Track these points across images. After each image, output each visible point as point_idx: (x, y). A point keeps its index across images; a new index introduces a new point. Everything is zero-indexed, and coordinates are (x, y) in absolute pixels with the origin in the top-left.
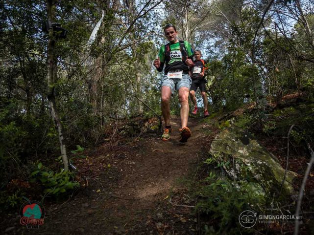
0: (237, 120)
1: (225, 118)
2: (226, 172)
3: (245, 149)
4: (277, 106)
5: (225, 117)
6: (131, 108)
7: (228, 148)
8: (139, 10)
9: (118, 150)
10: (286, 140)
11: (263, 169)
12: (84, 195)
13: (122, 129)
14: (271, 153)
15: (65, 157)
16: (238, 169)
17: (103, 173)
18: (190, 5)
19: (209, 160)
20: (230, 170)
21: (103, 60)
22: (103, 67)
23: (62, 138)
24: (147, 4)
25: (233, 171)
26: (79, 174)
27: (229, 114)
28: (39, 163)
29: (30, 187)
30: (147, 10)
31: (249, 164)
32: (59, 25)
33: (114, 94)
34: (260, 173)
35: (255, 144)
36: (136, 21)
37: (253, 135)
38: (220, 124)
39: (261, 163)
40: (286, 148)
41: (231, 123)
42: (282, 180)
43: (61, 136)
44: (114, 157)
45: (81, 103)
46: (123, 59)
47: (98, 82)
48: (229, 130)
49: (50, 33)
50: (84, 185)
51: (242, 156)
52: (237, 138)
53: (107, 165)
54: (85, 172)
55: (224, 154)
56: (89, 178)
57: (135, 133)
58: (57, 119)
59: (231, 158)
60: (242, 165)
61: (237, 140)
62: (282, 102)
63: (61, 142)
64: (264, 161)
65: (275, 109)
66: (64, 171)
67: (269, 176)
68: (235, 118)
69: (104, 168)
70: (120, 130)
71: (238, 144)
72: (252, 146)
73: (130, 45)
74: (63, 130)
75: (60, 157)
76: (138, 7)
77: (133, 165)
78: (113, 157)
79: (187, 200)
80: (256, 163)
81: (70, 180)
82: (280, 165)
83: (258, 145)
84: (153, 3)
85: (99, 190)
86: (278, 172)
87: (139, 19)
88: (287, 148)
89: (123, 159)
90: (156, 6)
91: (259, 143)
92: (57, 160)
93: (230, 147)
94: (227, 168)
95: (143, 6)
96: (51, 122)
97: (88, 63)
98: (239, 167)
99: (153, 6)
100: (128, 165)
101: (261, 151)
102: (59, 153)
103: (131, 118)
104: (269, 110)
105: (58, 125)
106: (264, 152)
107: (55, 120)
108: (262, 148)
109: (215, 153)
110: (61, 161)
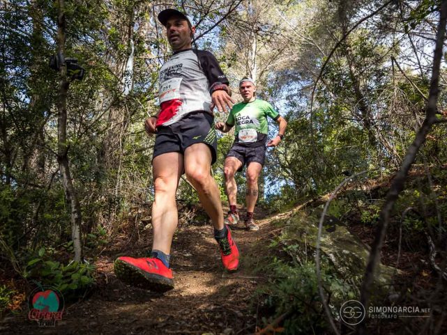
3: (327, 237)
5: (309, 204)
7: (304, 235)
11: (350, 259)
12: (102, 295)
14: (366, 244)
15: (77, 243)
18: (259, 29)
23: (76, 216)
27: (315, 200)
31: (331, 255)
32: (75, 62)
34: (346, 266)
35: (344, 232)
37: (346, 223)
39: (347, 253)
43: (75, 212)
49: (63, 72)
51: (323, 244)
52: (318, 223)
55: (298, 243)
56: (109, 274)
58: (69, 190)
59: (308, 247)
61: (318, 226)
63: (74, 221)
64: (354, 251)
67: (358, 269)
72: (339, 234)
74: (78, 205)
75: (69, 244)
79: (245, 297)
80: (340, 252)
83: (348, 233)
91: (349, 231)
92: (66, 246)
93: (308, 235)
94: (302, 260)
101: (351, 240)
105: (71, 197)
106: (355, 242)
107: (67, 191)
108: (353, 237)
109: (286, 241)
110: (71, 248)
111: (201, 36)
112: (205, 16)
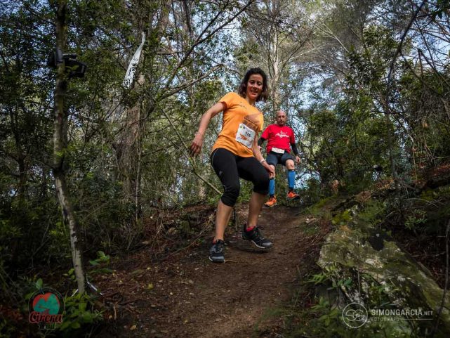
0: (361, 210)
1: (342, 207)
2: (346, 297)
3: (376, 257)
4: (427, 185)
5: (342, 205)
6: (186, 190)
7: (348, 256)
8: (199, 31)
9: (164, 261)
10: (443, 239)
11: (408, 289)
13: (171, 226)
14: (419, 263)
15: (79, 271)
16: (366, 291)
17: (141, 297)
18: (280, 22)
19: (318, 277)
20: (352, 292)
21: (141, 112)
22: (141, 122)
23: (74, 239)
24: (213, 22)
25: (357, 294)
26: (101, 299)
27: (348, 200)
28: (37, 278)
29: (21, 318)
30: (212, 31)
31: (384, 283)
32: (74, 57)
33: (157, 166)
34: (402, 296)
35: (393, 248)
36: (195, 48)
37: (389, 233)
38: (334, 216)
39: (403, 279)
40: (443, 253)
41: (352, 215)
42: (438, 308)
43: (73, 235)
44: (159, 272)
45: (106, 181)
46: (173, 110)
47: (133, 147)
48: (349, 226)
49: (60, 69)
50: (111, 317)
51: (372, 269)
52: (363, 239)
53: (147, 285)
54: (112, 296)
55: (342, 266)
56: (118, 306)
57: (193, 233)
58: (67, 208)
59: (355, 273)
60: (373, 285)
61: (364, 244)
62: (435, 177)
63: (73, 245)
64: (409, 276)
65: (424, 188)
66: (77, 293)
67: (417, 301)
68: (359, 206)
69: (143, 290)
70: (167, 227)
71: (366, 248)
72: (388, 252)
73: (184, 87)
74: (77, 226)
75: (71, 272)
76: (198, 26)
77: (190, 285)
78: (157, 271)
80: (395, 279)
81: (88, 308)
82: (434, 283)
83: (399, 249)
84: (222, 20)
85: (134, 327)
86: (431, 294)
87: (199, 46)
88: (445, 254)
89: (174, 276)
90: (226, 24)
91: (399, 247)
92: (66, 275)
93: (352, 255)
94: (347, 289)
95: (205, 25)
96: (56, 213)
97: (116, 116)
98: (368, 287)
99: (221, 25)
100: (182, 286)
101: (403, 260)
102: (70, 263)
103: (185, 207)
104: (414, 191)
105: (68, 218)
106: (407, 261)
107: (64, 210)
108: (405, 255)
109: (327, 264)
110: (73, 276)
111: (221, 28)
112: (224, 8)
